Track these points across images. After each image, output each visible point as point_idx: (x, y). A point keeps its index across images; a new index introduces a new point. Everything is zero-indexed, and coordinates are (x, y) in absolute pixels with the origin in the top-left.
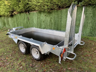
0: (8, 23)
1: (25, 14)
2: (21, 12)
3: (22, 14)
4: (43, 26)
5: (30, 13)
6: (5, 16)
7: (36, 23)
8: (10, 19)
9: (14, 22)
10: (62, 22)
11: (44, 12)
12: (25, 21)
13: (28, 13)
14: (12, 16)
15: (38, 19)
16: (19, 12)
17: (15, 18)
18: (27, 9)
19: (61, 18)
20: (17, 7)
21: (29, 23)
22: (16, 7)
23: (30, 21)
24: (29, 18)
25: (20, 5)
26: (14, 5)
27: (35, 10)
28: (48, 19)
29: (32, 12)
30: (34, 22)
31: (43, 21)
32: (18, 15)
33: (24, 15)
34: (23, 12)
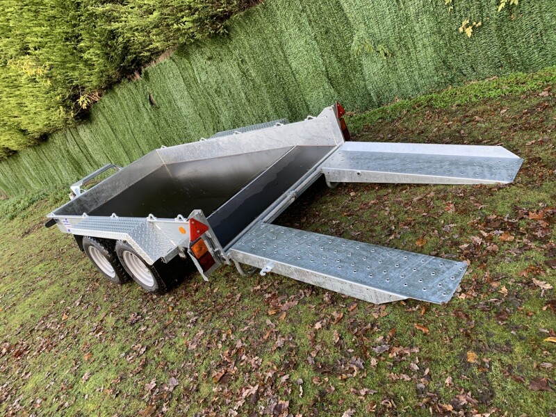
0: (89, 157)
1: (131, 86)
2: (109, 86)
3: (120, 91)
4: (225, 116)
5: (146, 74)
6: (57, 130)
7: (191, 111)
8: (84, 133)
9: (107, 142)
10: (294, 65)
11: (198, 44)
12: (147, 120)
13: (138, 76)
14: (85, 116)
15: (189, 87)
16: (101, 89)
17: (100, 119)
18: (123, 59)
19: (281, 44)
20: (81, 66)
21: (163, 123)
22: (74, 69)
23: (163, 109)
24: (153, 99)
25: (86, 56)
26: (64, 62)
27: (156, 53)
28: (230, 69)
29: (153, 65)
30: (185, 111)
31: (212, 92)
32: (106, 99)
33: (129, 90)
34: (119, 82)
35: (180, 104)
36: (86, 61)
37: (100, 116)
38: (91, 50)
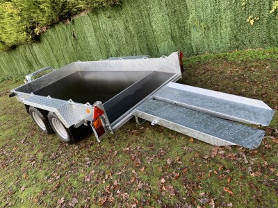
0: (37, 61)
1: (64, 27)
2: (52, 25)
3: (58, 28)
4: (113, 49)
5: (73, 21)
6: (21, 44)
7: (95, 44)
8: (36, 48)
9: (48, 54)
10: (154, 27)
11: (103, 8)
12: (70, 46)
13: (69, 22)
14: (37, 39)
15: (95, 31)
16: (47, 25)
17: (45, 41)
18: (62, 11)
19: (149, 15)
20: (38, 11)
21: (79, 49)
22: (34, 12)
23: (80, 41)
24: (75, 34)
25: (41, 6)
26: (29, 8)
27: (80, 10)
28: (119, 24)
29: (78, 16)
30: (91, 43)
31: (108, 35)
32: (50, 31)
33: (63, 28)
34: (58, 23)
35: (90, 39)
36: (41, 9)
37: (46, 40)
38: (45, 4)
